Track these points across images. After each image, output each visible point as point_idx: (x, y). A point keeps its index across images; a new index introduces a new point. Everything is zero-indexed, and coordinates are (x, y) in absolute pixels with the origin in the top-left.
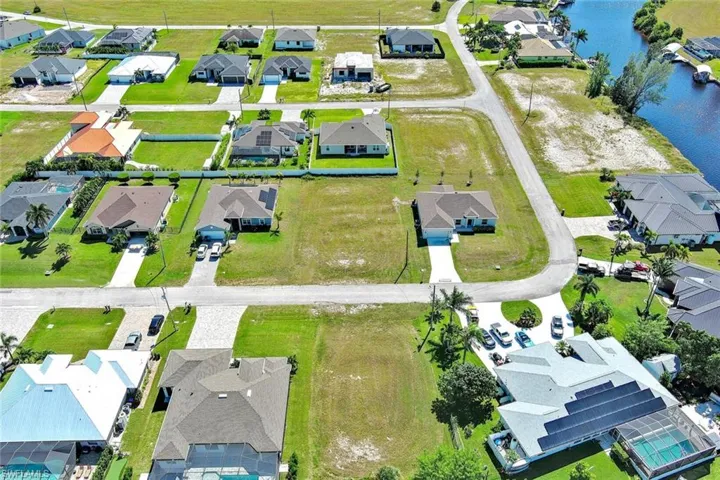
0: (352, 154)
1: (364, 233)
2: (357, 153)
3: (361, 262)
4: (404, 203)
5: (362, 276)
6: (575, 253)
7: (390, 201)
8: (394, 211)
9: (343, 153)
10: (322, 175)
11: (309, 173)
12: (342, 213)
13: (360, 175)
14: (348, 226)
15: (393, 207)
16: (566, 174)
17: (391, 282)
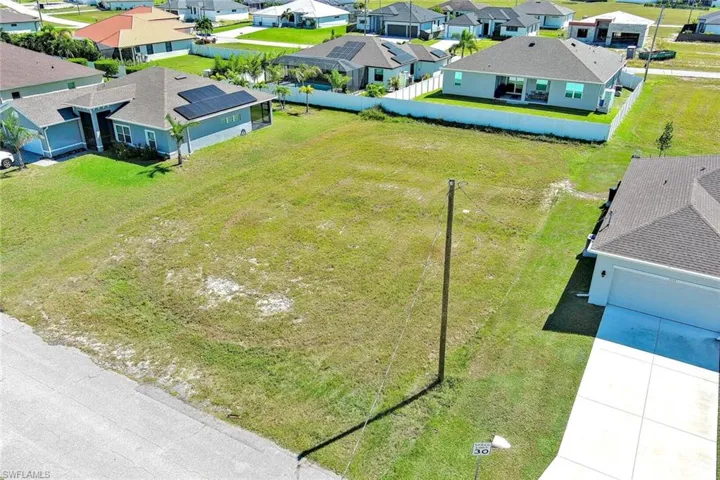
0: (509, 100)
2: (522, 101)
3: (275, 305)
4: (583, 196)
7: (539, 185)
8: (536, 205)
9: (491, 95)
10: (409, 116)
11: (380, 107)
12: (376, 178)
13: (497, 130)
15: (538, 198)
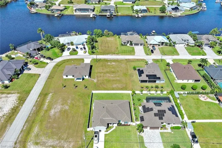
1: (108, 70)
3: (109, 63)
4: (93, 79)
5: (109, 61)
6: (49, 64)
7: (98, 80)
8: (97, 77)
12: (115, 77)
14: (113, 72)
15: (97, 78)
16: (18, 93)
17: (102, 59)
